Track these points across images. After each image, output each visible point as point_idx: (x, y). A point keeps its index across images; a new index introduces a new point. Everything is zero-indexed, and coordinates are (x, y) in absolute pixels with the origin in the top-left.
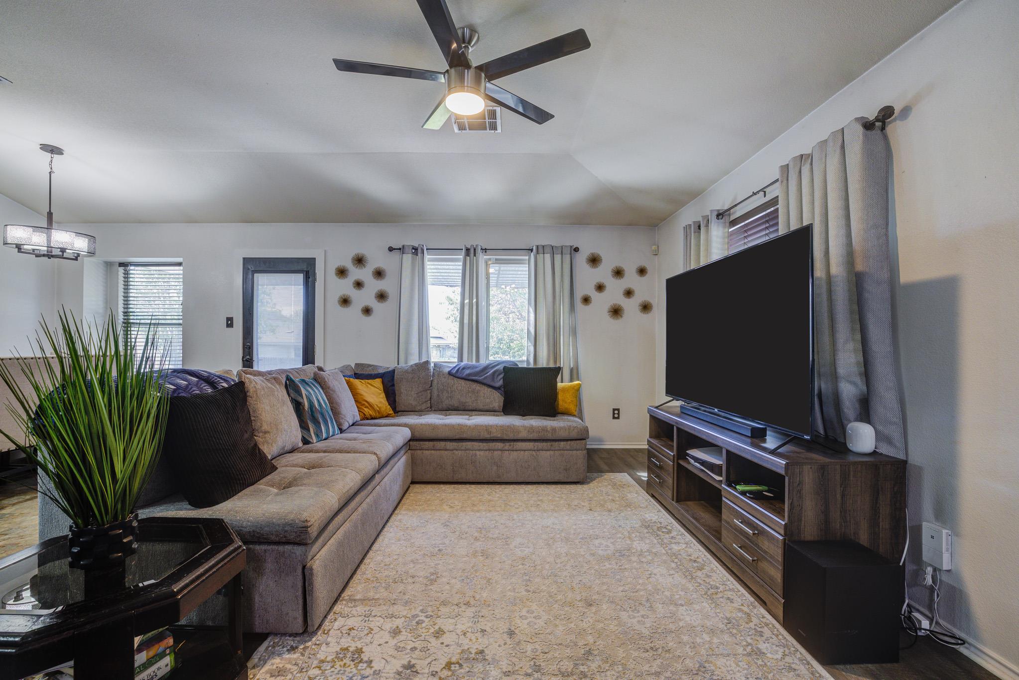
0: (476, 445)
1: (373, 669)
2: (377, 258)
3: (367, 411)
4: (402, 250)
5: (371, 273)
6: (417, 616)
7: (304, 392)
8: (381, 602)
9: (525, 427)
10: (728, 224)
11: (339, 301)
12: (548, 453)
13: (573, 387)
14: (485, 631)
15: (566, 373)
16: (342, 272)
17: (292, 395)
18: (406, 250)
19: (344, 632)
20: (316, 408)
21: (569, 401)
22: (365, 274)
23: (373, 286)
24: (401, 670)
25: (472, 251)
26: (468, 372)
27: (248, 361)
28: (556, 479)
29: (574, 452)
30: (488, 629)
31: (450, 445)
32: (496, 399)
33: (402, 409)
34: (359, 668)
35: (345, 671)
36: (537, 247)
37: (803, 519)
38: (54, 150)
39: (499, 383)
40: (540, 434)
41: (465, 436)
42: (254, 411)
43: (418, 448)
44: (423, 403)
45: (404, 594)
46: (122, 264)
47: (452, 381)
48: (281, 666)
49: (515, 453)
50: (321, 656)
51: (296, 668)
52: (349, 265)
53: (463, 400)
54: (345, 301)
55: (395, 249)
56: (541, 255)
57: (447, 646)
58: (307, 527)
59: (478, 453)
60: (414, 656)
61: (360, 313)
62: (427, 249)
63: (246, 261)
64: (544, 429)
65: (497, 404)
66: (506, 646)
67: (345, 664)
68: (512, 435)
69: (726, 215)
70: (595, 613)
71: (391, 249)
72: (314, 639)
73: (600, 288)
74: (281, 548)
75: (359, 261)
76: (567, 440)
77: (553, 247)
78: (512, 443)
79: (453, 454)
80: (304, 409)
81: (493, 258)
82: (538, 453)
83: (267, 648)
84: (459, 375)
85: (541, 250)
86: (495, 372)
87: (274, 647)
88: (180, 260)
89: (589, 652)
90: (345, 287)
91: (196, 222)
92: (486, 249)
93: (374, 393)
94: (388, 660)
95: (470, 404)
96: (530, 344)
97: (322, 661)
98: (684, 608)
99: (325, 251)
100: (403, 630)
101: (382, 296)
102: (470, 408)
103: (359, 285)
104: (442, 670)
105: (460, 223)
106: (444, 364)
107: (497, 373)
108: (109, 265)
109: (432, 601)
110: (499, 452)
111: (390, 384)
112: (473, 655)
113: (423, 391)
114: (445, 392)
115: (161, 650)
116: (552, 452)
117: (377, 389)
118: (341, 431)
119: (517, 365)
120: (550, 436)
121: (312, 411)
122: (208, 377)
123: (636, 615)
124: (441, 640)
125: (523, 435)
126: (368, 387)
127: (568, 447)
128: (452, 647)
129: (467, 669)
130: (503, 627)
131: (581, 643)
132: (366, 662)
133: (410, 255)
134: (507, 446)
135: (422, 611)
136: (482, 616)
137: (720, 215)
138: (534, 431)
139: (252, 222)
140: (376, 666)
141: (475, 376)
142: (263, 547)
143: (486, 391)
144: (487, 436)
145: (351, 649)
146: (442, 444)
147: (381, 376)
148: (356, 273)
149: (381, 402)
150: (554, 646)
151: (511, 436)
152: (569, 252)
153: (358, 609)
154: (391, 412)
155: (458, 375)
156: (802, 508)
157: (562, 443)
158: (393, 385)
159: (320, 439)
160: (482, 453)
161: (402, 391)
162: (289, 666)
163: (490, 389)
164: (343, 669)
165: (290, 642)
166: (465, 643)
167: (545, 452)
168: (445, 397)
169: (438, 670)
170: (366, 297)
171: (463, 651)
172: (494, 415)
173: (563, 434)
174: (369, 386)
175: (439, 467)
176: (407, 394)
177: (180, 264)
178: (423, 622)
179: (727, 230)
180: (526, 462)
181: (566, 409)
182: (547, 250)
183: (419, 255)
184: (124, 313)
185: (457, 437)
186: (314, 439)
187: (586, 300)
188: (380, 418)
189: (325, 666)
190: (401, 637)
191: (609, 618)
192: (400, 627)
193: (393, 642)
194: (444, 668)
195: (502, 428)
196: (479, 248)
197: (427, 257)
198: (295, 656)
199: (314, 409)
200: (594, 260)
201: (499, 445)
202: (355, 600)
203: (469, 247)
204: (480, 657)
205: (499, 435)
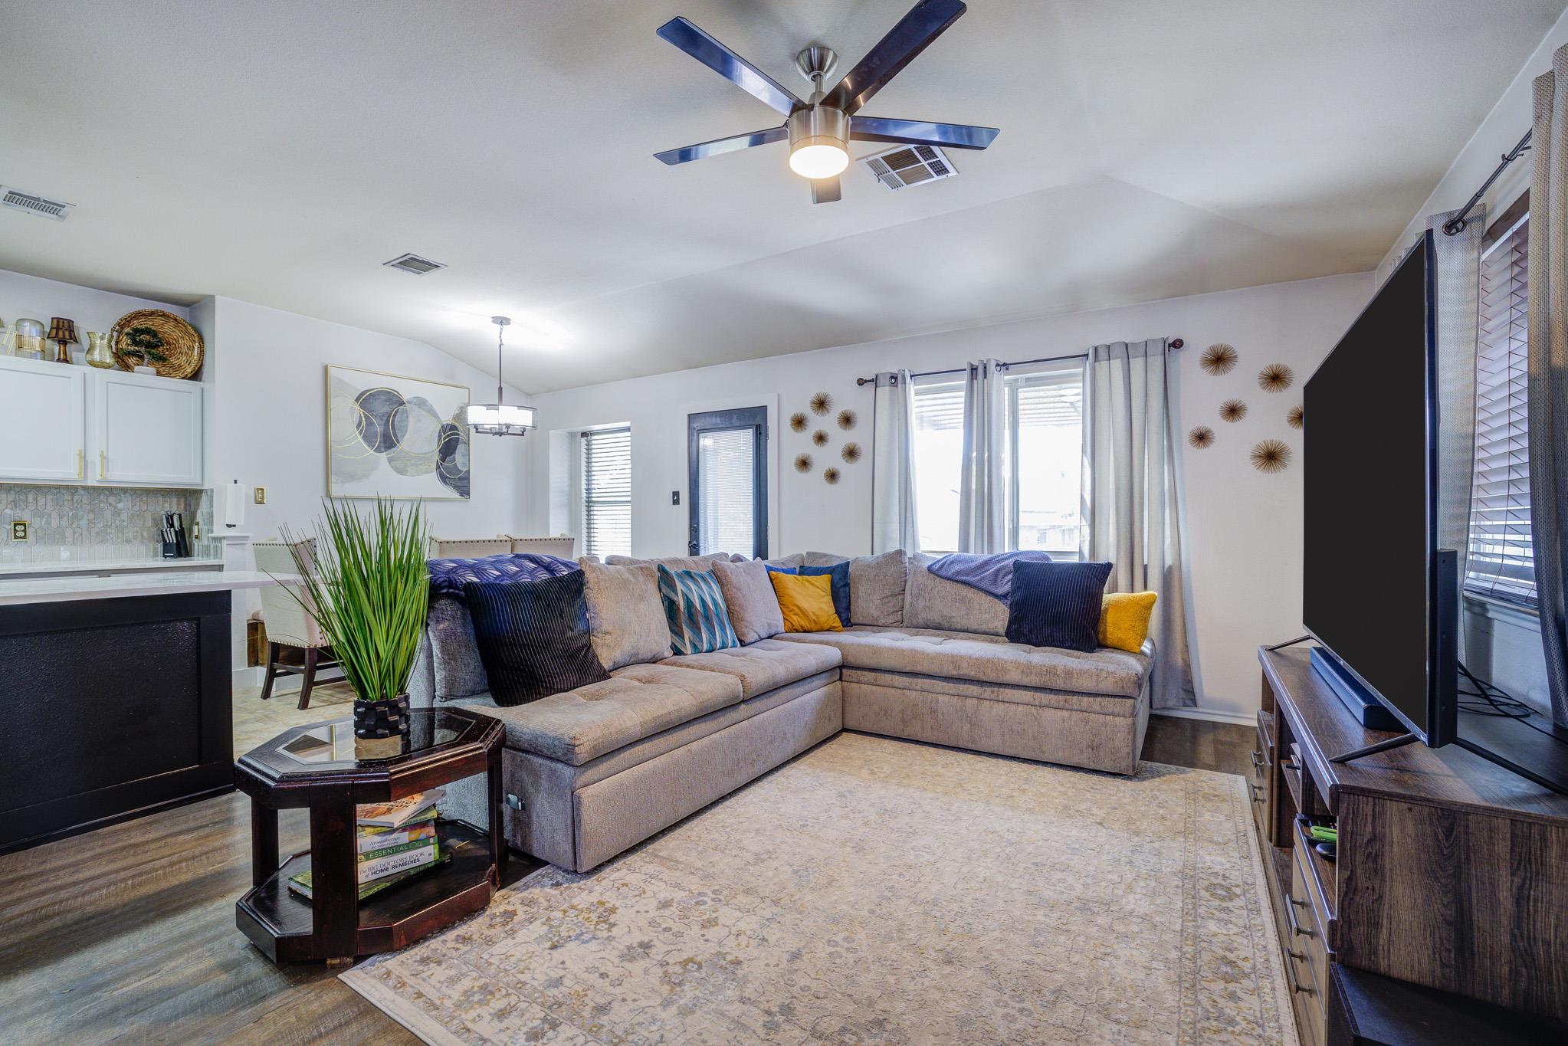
0: (939, 685)
1: (610, 934)
2: (845, 398)
3: (797, 620)
4: (875, 381)
5: (836, 421)
6: (705, 894)
7: (679, 586)
8: (680, 866)
9: (1017, 664)
10: (1477, 241)
11: (796, 465)
12: (1059, 712)
13: (1136, 602)
14: (767, 941)
15: (1121, 574)
16: (799, 422)
17: (664, 591)
18: (881, 381)
19: (616, 885)
20: (696, 608)
21: (1126, 625)
22: (827, 422)
23: (840, 438)
24: (635, 945)
25: (980, 371)
26: (956, 568)
27: (694, 549)
28: (1074, 762)
29: (1109, 718)
30: (772, 940)
31: (899, 680)
32: (999, 615)
33: (860, 622)
34: (598, 927)
35: (583, 924)
36: (1096, 349)
37: (1385, 922)
38: (502, 321)
39: (1005, 587)
40: (1042, 680)
41: (919, 669)
42: (594, 606)
43: (854, 680)
44: (889, 615)
45: (713, 866)
46: (584, 434)
47: (931, 582)
48: (536, 897)
49: (1001, 706)
50: (575, 902)
51: (546, 904)
52: (807, 410)
53: (947, 612)
54: (804, 464)
55: (866, 381)
56: (1104, 364)
57: (706, 940)
58: (574, 746)
59: (941, 698)
60: (661, 937)
61: (823, 478)
62: (911, 376)
63: (692, 417)
64: (1052, 671)
65: (1001, 623)
66: (776, 969)
67: (588, 918)
68: (994, 674)
69: (1471, 220)
70: (943, 977)
71: (861, 382)
72: (582, 882)
73: (1233, 411)
74: (554, 765)
75: (821, 404)
76: (1096, 695)
77: (1127, 345)
78: (996, 689)
79: (904, 694)
80: (679, 609)
81: (1022, 378)
82: (1040, 711)
83: (537, 877)
84: (944, 573)
85: (1102, 353)
86: (998, 571)
87: (543, 877)
88: (627, 424)
89: (880, 1024)
90: (803, 443)
91: (640, 376)
92: (1005, 365)
93: (814, 597)
94: (632, 930)
95: (958, 620)
96: (1084, 523)
97: (572, 907)
98: (1116, 1028)
99: (779, 395)
100: (675, 905)
101: (851, 453)
102: (959, 626)
103: (821, 438)
104: (675, 964)
105: (962, 328)
106: (928, 555)
107: (1004, 572)
108: (572, 435)
109: (737, 884)
110: (975, 701)
111: (841, 584)
112: (724, 963)
113: (891, 596)
114: (921, 598)
115: (423, 836)
116: (1066, 713)
117: (818, 590)
118: (743, 644)
119: (1049, 559)
120: (1060, 684)
121: (689, 612)
122: (549, 564)
123: (1012, 1004)
124: (704, 932)
125: (1013, 677)
126: (805, 586)
127: (1097, 708)
128: (709, 944)
129: (704, 975)
130: (793, 944)
131: (880, 1005)
132: (610, 924)
133: (887, 389)
134: (988, 692)
135: (714, 892)
136: (779, 922)
137: (1454, 225)
138: (1031, 673)
139: (696, 367)
140: (615, 931)
141: (967, 575)
142: (540, 761)
143: (985, 600)
144: (954, 673)
145: (607, 905)
146: (888, 677)
147: (831, 571)
148: (818, 422)
149: (821, 609)
150: (837, 994)
151: (992, 676)
152: (1160, 349)
153: (651, 866)
154: (838, 624)
155: (940, 573)
156: (1381, 897)
157: (1086, 699)
158: (847, 585)
159: (696, 650)
160: (947, 699)
161: (860, 594)
162: (542, 900)
163: (990, 598)
164: (583, 922)
165: (560, 877)
166: (730, 944)
167: (1053, 711)
168: (920, 607)
169: (671, 961)
170: (829, 457)
171: (719, 953)
172: (991, 641)
173: (1086, 684)
174: (807, 584)
175: (883, 712)
176: (867, 600)
177: (628, 429)
178: (705, 903)
179: (1476, 254)
180: (1020, 723)
181: (1120, 639)
182: (1120, 351)
183: (899, 385)
184: (587, 490)
185: (907, 669)
186: (689, 649)
187: (1202, 438)
188: (818, 631)
189: (572, 913)
190: (667, 912)
191: (961, 990)
192: (675, 900)
193: (653, 913)
194: (680, 962)
195: (980, 662)
196: (993, 363)
197: (912, 388)
198: (554, 892)
199: (693, 610)
200: (1219, 360)
201: (975, 690)
202: (656, 856)
203: (975, 363)
204: (731, 968)
205: (973, 673)
